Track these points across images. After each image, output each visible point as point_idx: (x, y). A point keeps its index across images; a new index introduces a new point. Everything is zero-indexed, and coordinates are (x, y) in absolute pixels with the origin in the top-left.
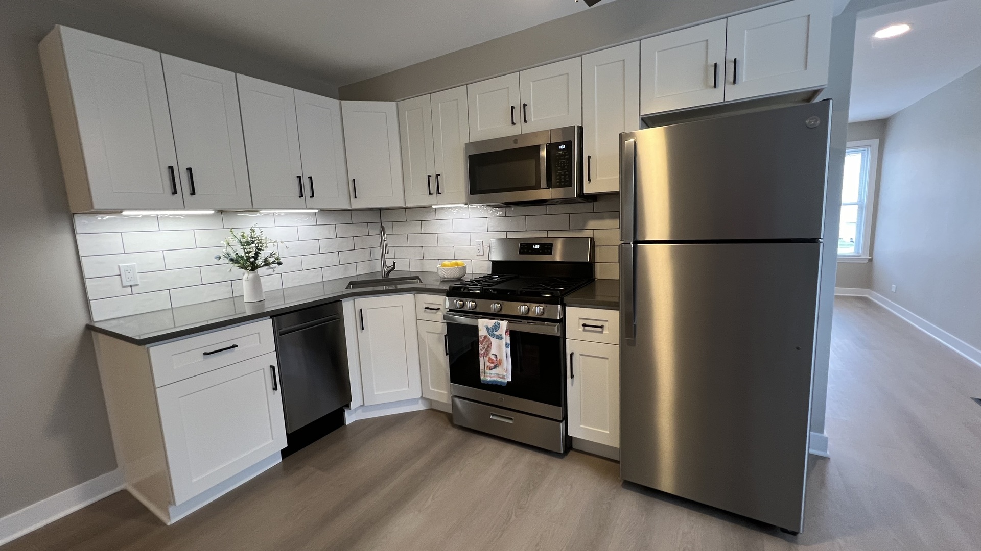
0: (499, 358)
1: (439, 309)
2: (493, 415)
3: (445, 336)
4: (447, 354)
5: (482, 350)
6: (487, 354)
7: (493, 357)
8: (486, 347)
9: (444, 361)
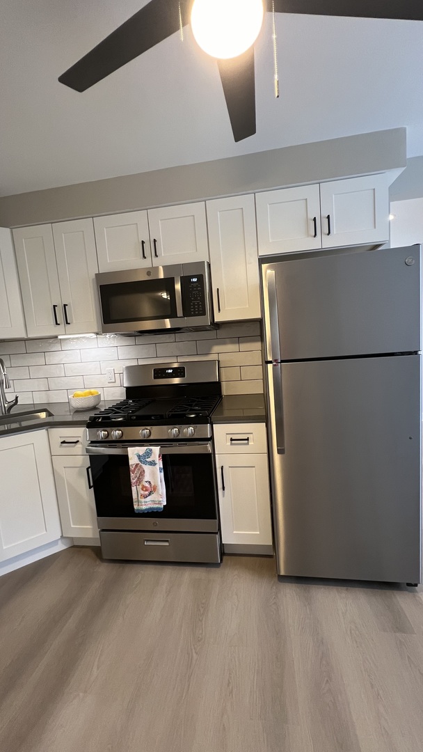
0: (153, 484)
1: (78, 441)
2: (147, 541)
3: (88, 469)
4: (90, 488)
5: (133, 479)
6: (140, 483)
7: (147, 485)
8: (138, 475)
9: (87, 496)
